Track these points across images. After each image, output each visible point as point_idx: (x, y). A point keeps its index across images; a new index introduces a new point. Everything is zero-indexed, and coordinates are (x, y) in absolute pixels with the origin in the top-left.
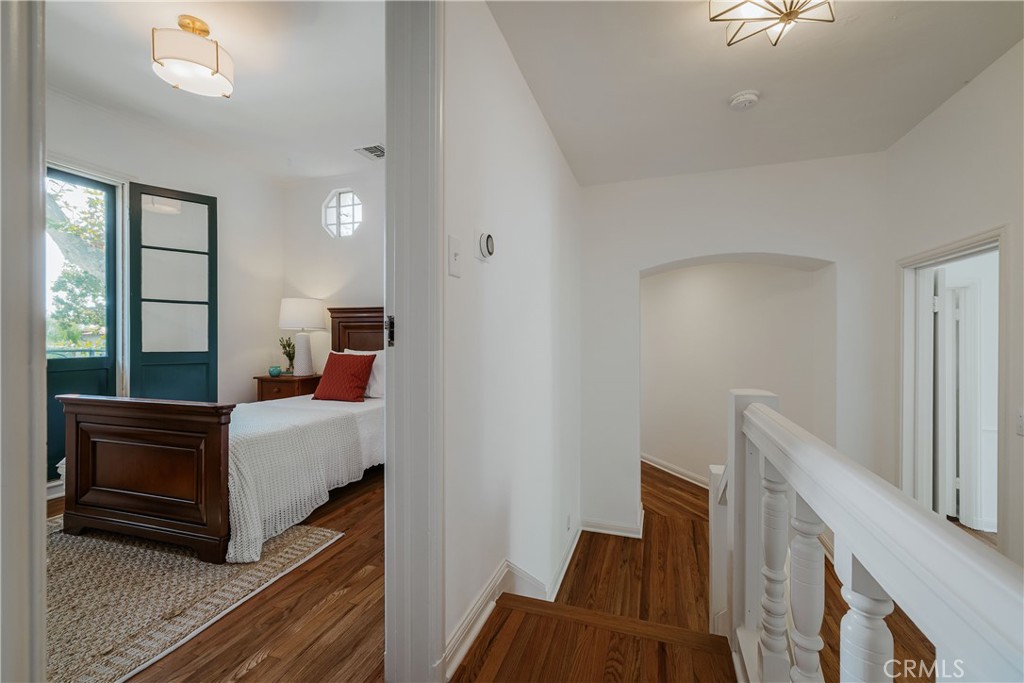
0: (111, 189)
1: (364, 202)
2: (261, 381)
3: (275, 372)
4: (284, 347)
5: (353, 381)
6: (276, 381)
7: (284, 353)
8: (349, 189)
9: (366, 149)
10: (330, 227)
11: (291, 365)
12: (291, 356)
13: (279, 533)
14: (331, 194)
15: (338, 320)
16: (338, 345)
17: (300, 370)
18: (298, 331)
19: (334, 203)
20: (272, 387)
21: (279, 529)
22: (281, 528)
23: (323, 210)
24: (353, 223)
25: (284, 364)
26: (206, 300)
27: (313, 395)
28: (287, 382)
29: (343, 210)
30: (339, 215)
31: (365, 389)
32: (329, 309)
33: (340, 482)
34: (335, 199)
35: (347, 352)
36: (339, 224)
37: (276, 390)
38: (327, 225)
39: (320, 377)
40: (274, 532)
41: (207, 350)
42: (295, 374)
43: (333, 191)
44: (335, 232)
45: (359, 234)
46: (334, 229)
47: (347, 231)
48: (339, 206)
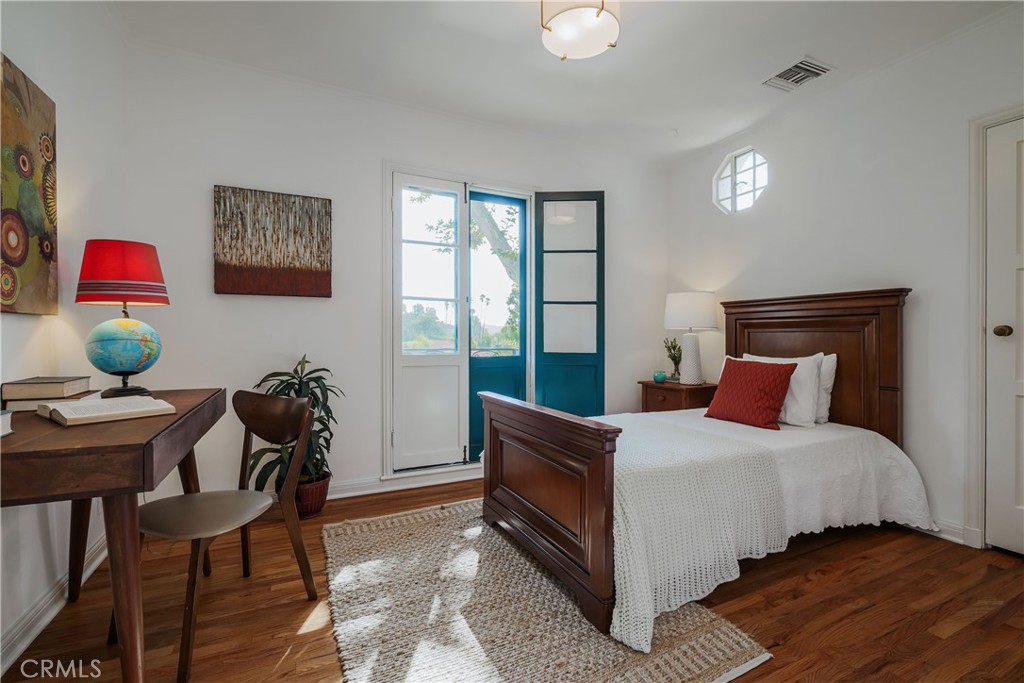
0: (522, 203)
1: (769, 159)
2: (646, 387)
3: (660, 378)
4: (669, 350)
5: (761, 398)
6: (660, 388)
7: (670, 356)
8: (749, 147)
9: (780, 76)
10: (722, 203)
11: (677, 370)
12: (676, 360)
13: (674, 608)
14: (726, 159)
15: (734, 317)
16: (734, 347)
17: (688, 377)
18: (685, 331)
19: (728, 171)
20: (659, 396)
21: (673, 604)
22: (676, 603)
23: (714, 181)
24: (754, 190)
25: (668, 368)
26: (595, 300)
27: (705, 410)
28: (671, 390)
29: (739, 178)
30: (734, 185)
31: (778, 411)
32: (722, 303)
33: (754, 553)
34: (729, 167)
35: (747, 357)
36: (734, 196)
37: (661, 398)
38: (719, 201)
39: (715, 388)
40: (667, 607)
41: (595, 351)
42: (681, 382)
43: (728, 156)
44: (730, 209)
45: (763, 204)
46: (727, 204)
47: (745, 203)
48: (734, 172)
